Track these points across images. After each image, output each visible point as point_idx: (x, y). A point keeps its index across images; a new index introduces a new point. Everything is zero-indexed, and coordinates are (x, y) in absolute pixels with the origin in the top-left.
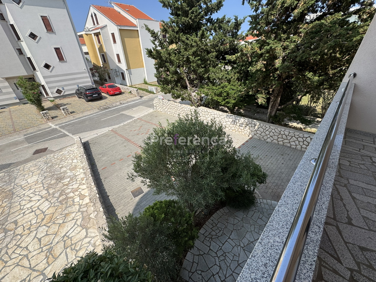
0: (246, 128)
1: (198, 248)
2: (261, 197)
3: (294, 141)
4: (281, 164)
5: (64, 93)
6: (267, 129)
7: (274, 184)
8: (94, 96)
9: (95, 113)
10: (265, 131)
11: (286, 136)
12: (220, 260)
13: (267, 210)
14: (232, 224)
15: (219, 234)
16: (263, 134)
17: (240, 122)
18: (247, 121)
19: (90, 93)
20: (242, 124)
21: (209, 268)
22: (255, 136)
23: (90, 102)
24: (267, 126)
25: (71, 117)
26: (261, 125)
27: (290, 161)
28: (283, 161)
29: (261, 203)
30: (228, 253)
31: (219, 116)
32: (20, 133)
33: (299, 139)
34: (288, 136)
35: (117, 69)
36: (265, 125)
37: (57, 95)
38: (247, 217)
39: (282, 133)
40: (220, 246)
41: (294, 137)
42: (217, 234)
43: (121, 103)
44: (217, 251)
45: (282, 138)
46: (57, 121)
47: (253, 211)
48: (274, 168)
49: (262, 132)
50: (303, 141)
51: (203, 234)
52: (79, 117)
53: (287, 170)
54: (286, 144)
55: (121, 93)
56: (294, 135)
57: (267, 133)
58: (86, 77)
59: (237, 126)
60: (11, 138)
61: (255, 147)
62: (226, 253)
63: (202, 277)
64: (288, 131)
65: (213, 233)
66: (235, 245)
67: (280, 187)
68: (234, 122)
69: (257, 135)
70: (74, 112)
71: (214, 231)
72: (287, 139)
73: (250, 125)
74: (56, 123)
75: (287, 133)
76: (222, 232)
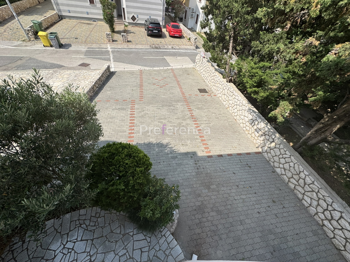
0: (261, 137)
1: (62, 223)
2: (172, 230)
3: (311, 199)
4: (256, 211)
5: (137, 21)
6: (284, 156)
7: (213, 228)
8: (154, 31)
9: (145, 49)
10: (281, 156)
11: (305, 184)
12: (61, 251)
13: (160, 250)
14: (111, 230)
15: (90, 228)
16: (276, 159)
17: (259, 126)
18: (266, 129)
19: (152, 28)
20: (260, 130)
21: (48, 249)
22: (266, 153)
23: (149, 37)
24: (287, 152)
25: (125, 46)
26: (281, 145)
27: (275, 217)
28: (262, 210)
29: (164, 235)
30: (75, 252)
31: (241, 104)
32: (87, 45)
33: (321, 202)
34: (307, 186)
35: (195, 8)
36: (285, 150)
37: (131, 21)
38: (132, 236)
39: (302, 175)
40: (77, 239)
41: (315, 194)
42: (89, 225)
43: (172, 48)
44: (70, 241)
45: (298, 182)
46: (115, 45)
47: (145, 236)
48: (240, 209)
49: (276, 156)
50: (326, 208)
51: (80, 215)
52: (131, 48)
53: (253, 225)
54: (298, 192)
55: (181, 37)
56: (317, 191)
57: (282, 161)
58: (159, 10)
59: (252, 128)
60: (80, 47)
61: (250, 167)
62: (74, 250)
63: (36, 250)
64: (313, 180)
65: (87, 222)
66: (88, 252)
67: (216, 238)
68: (252, 122)
69: (269, 154)
70: (130, 41)
71: (90, 221)
72: (303, 188)
73: (267, 137)
74: (112, 47)
75: (308, 180)
76: (95, 228)
